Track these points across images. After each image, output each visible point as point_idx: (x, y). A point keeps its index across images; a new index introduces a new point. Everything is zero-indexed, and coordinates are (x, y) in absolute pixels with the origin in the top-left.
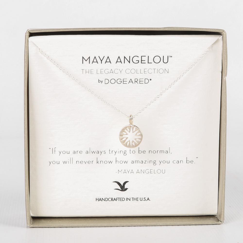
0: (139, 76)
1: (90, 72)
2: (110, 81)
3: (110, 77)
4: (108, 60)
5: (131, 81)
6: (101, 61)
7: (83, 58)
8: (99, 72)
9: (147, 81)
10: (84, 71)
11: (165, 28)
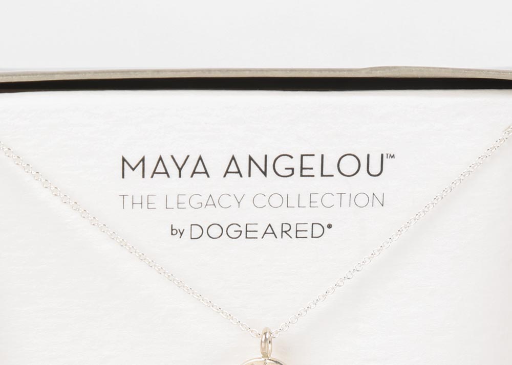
0: (293, 216)
1: (146, 203)
2: (205, 232)
3: (206, 217)
4: (200, 168)
5: (270, 230)
6: (180, 169)
7: (124, 160)
8: (172, 203)
9: (318, 230)
10: (128, 201)
11: (372, 69)
